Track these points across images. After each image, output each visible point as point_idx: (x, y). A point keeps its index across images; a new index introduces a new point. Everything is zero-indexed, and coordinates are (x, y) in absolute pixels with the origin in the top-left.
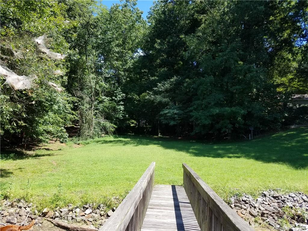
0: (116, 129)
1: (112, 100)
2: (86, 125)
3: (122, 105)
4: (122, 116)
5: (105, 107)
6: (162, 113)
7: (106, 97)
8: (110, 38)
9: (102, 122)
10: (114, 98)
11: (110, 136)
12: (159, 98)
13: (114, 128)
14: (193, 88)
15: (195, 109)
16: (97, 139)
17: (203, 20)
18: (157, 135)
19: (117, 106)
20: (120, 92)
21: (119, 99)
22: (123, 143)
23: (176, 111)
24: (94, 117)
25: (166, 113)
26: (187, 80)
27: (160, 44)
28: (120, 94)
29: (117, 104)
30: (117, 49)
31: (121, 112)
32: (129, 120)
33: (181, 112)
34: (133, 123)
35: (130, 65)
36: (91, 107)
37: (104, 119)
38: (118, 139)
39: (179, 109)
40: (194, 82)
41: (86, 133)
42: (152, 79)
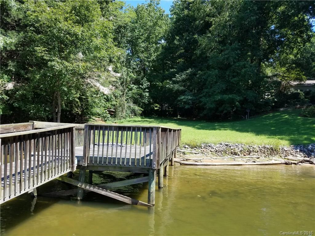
0: (143, 112)
1: (140, 88)
2: (120, 109)
3: (147, 92)
4: (147, 101)
5: (133, 93)
6: (179, 99)
7: (134, 86)
8: (137, 36)
9: (132, 106)
10: (140, 86)
11: (138, 117)
12: (176, 87)
13: (141, 110)
14: (204, 79)
15: (204, 96)
16: (128, 119)
17: (214, 22)
18: (177, 117)
19: (143, 93)
20: (145, 81)
21: (145, 87)
22: (149, 122)
23: (190, 97)
24: (126, 102)
25: (182, 99)
26: (199, 72)
27: (179, 40)
28: (146, 83)
29: (143, 91)
30: (143, 45)
31: (147, 98)
32: (153, 104)
33: (194, 98)
34: (156, 107)
35: (154, 57)
36: (123, 94)
37: (133, 103)
38: (144, 120)
39: (192, 95)
40: (205, 74)
41: (120, 115)
42: (172, 71)
